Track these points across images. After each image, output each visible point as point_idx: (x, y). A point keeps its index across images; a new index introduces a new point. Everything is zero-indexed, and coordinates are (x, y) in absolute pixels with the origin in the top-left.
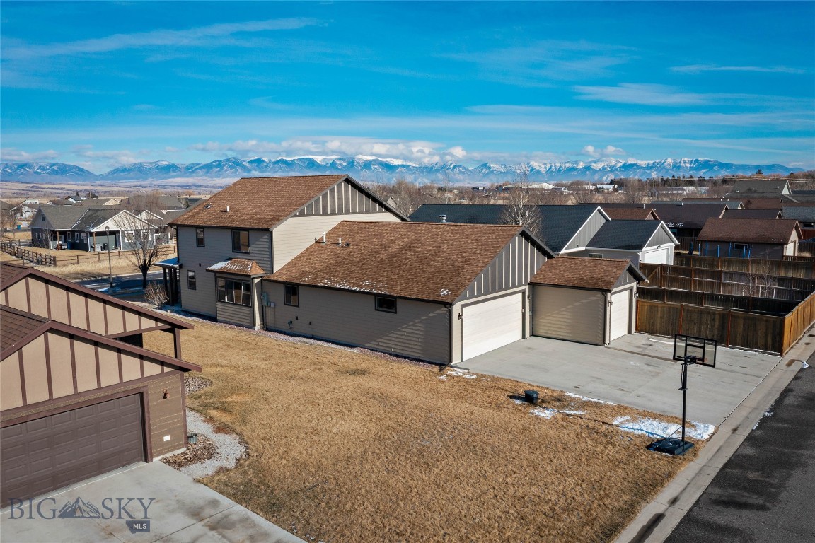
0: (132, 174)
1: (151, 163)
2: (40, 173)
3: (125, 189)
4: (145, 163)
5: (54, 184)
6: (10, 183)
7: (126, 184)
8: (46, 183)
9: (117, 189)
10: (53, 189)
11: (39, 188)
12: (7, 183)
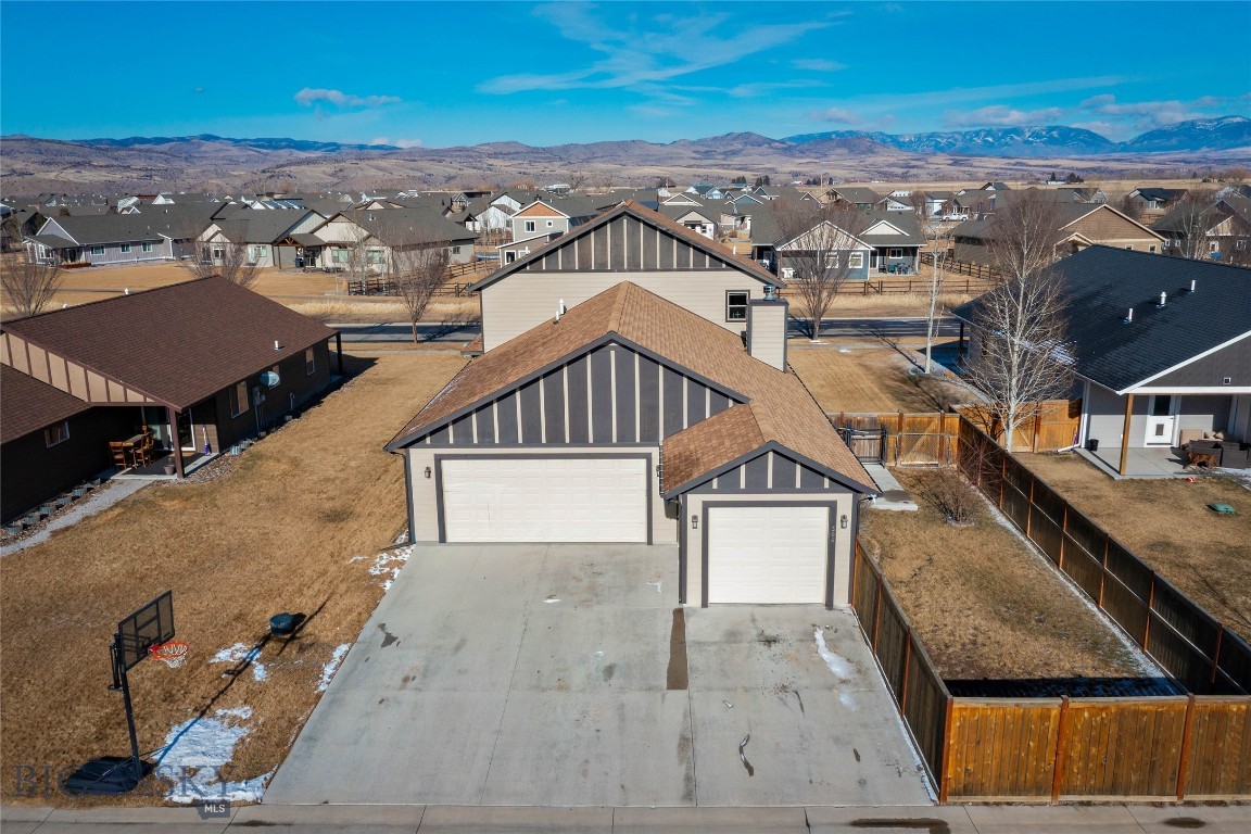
0: (1174, 141)
1: (1210, 121)
2: (1032, 142)
3: (1155, 166)
4: (1200, 120)
5: (1047, 159)
6: (986, 159)
7: (1159, 158)
8: (1036, 158)
9: (1140, 166)
10: (1044, 166)
11: (1023, 164)
12: (983, 159)
